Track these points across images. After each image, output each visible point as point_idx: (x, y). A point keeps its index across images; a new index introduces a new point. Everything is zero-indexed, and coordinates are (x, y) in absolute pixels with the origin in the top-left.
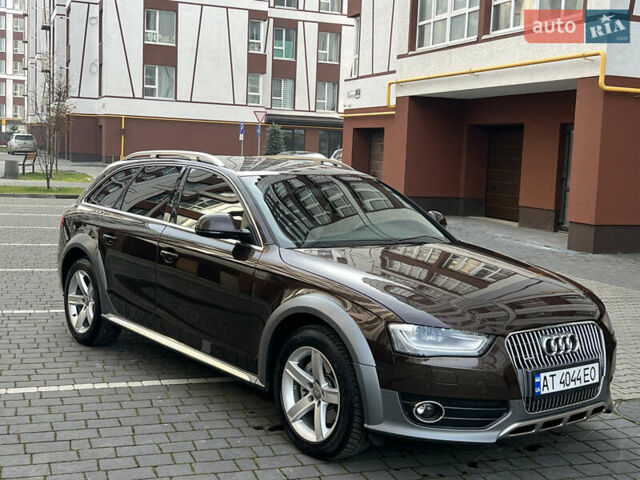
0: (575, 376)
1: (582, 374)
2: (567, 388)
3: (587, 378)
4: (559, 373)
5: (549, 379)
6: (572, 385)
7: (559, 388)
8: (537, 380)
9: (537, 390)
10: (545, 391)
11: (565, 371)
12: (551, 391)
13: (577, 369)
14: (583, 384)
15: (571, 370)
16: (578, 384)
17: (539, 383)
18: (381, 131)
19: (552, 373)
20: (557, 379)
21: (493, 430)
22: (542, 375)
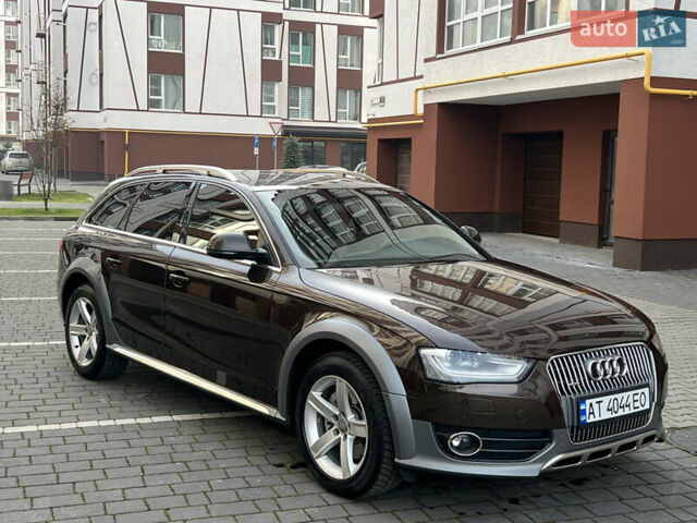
0: (624, 402)
1: (631, 400)
2: (615, 415)
3: (637, 404)
4: (606, 400)
5: (596, 406)
6: (621, 413)
7: (606, 415)
8: (582, 407)
9: (583, 418)
10: (592, 419)
11: (613, 397)
12: (598, 419)
13: (625, 394)
14: (633, 411)
15: (619, 396)
16: (628, 411)
17: (585, 410)
18: (408, 141)
19: (599, 399)
20: (604, 406)
21: (535, 462)
22: (588, 402)
